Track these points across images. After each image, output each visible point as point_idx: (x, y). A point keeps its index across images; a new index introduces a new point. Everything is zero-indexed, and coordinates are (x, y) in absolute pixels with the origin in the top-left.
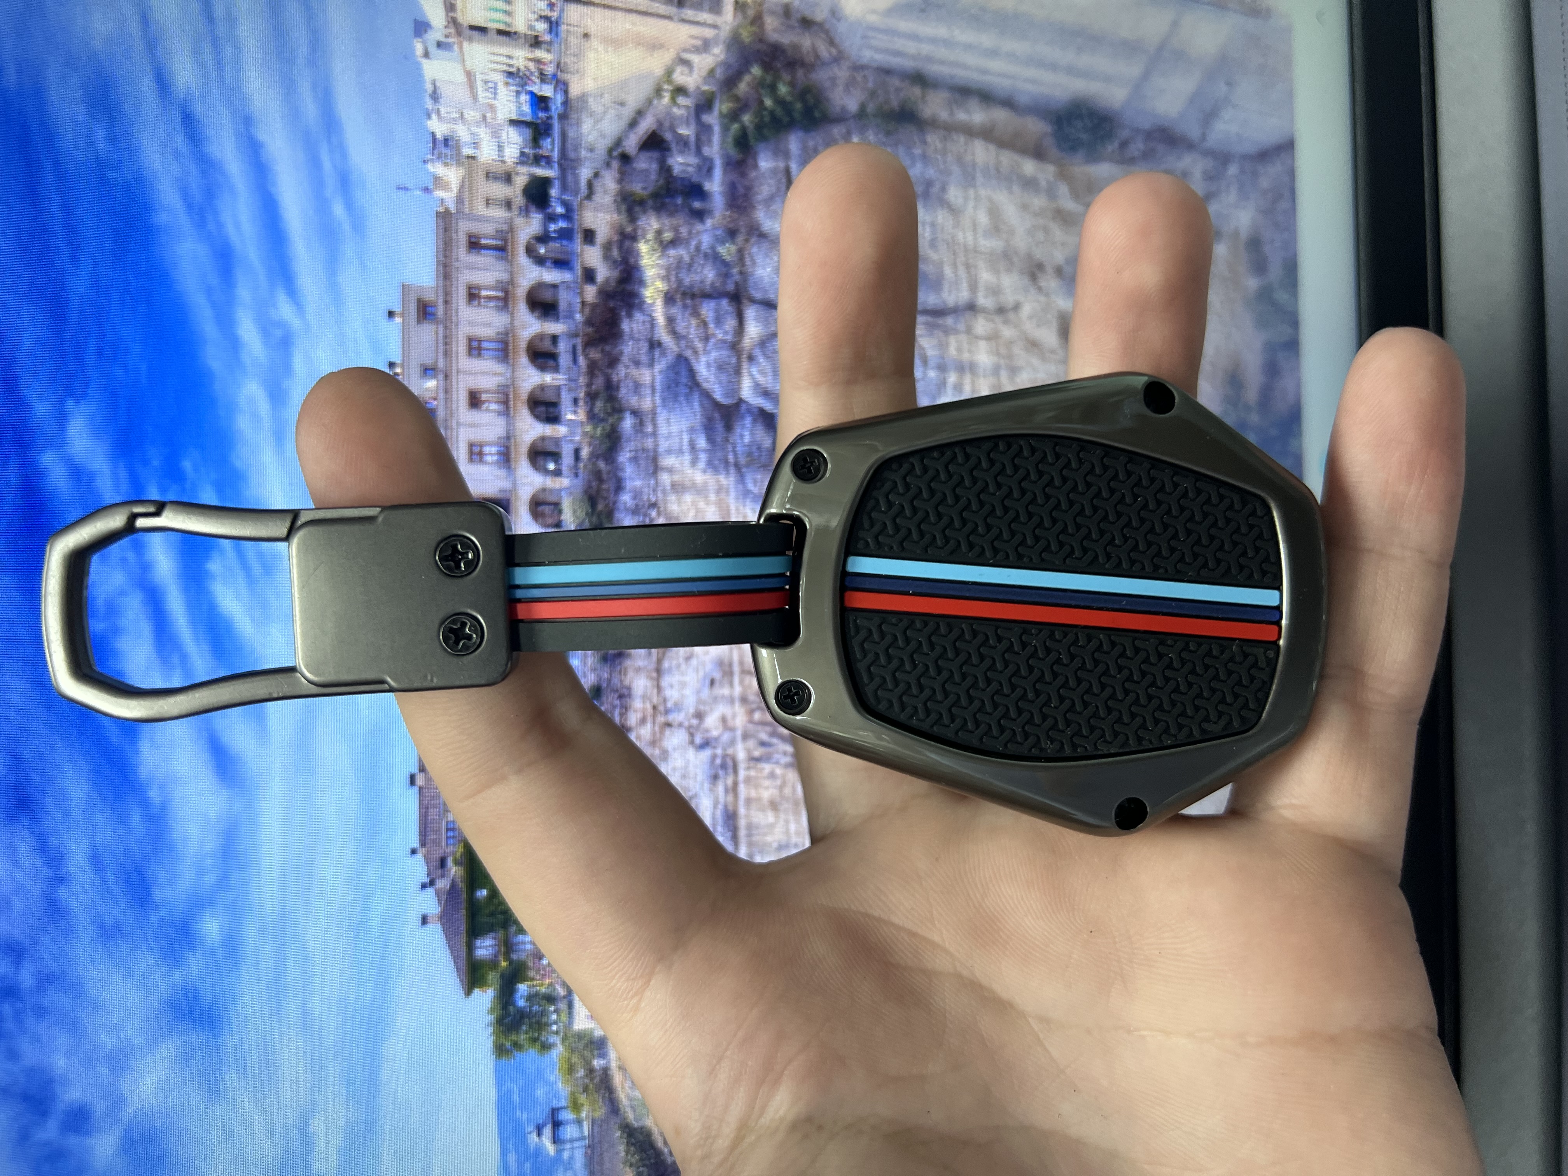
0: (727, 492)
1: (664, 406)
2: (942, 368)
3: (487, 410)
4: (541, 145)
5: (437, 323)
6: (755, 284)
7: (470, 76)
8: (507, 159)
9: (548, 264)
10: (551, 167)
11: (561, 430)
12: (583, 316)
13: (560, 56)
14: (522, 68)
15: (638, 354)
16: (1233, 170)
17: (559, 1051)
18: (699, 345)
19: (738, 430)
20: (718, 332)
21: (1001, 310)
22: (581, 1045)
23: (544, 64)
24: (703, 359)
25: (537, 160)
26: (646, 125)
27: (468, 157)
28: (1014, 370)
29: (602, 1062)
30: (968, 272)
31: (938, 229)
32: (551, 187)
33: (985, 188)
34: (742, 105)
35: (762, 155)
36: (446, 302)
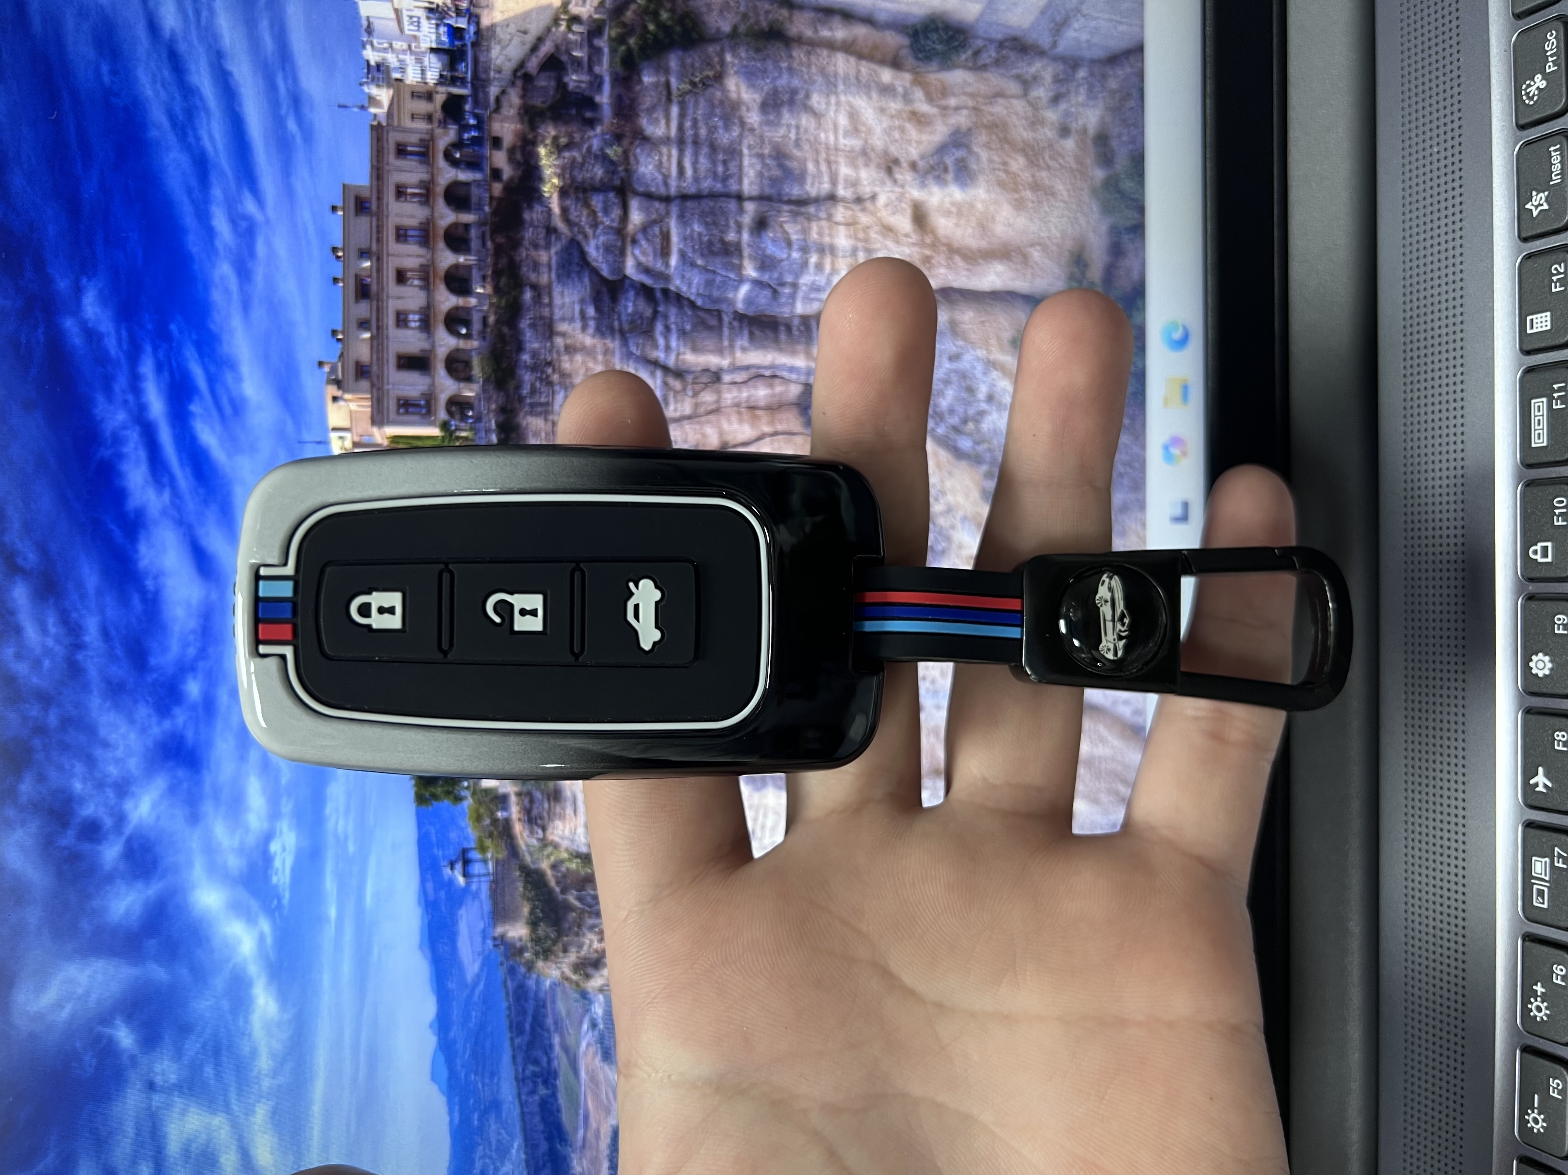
0: (613, 352)
1: (559, 281)
2: (805, 250)
3: (412, 285)
4: (456, 68)
5: (371, 216)
6: (639, 179)
7: (397, 12)
8: (428, 81)
9: (462, 166)
10: (465, 87)
11: (473, 301)
12: (490, 208)
14: (441, 4)
15: (537, 238)
16: (1082, 73)
17: (469, 802)
18: (589, 231)
19: (623, 302)
20: (605, 219)
21: (859, 200)
22: (487, 799)
24: (593, 243)
25: (454, 81)
26: (546, 48)
27: (397, 80)
28: (870, 251)
29: (505, 814)
30: (829, 167)
31: (802, 130)
32: (465, 103)
33: (846, 94)
34: (628, 30)
35: (645, 72)
36: (379, 199)
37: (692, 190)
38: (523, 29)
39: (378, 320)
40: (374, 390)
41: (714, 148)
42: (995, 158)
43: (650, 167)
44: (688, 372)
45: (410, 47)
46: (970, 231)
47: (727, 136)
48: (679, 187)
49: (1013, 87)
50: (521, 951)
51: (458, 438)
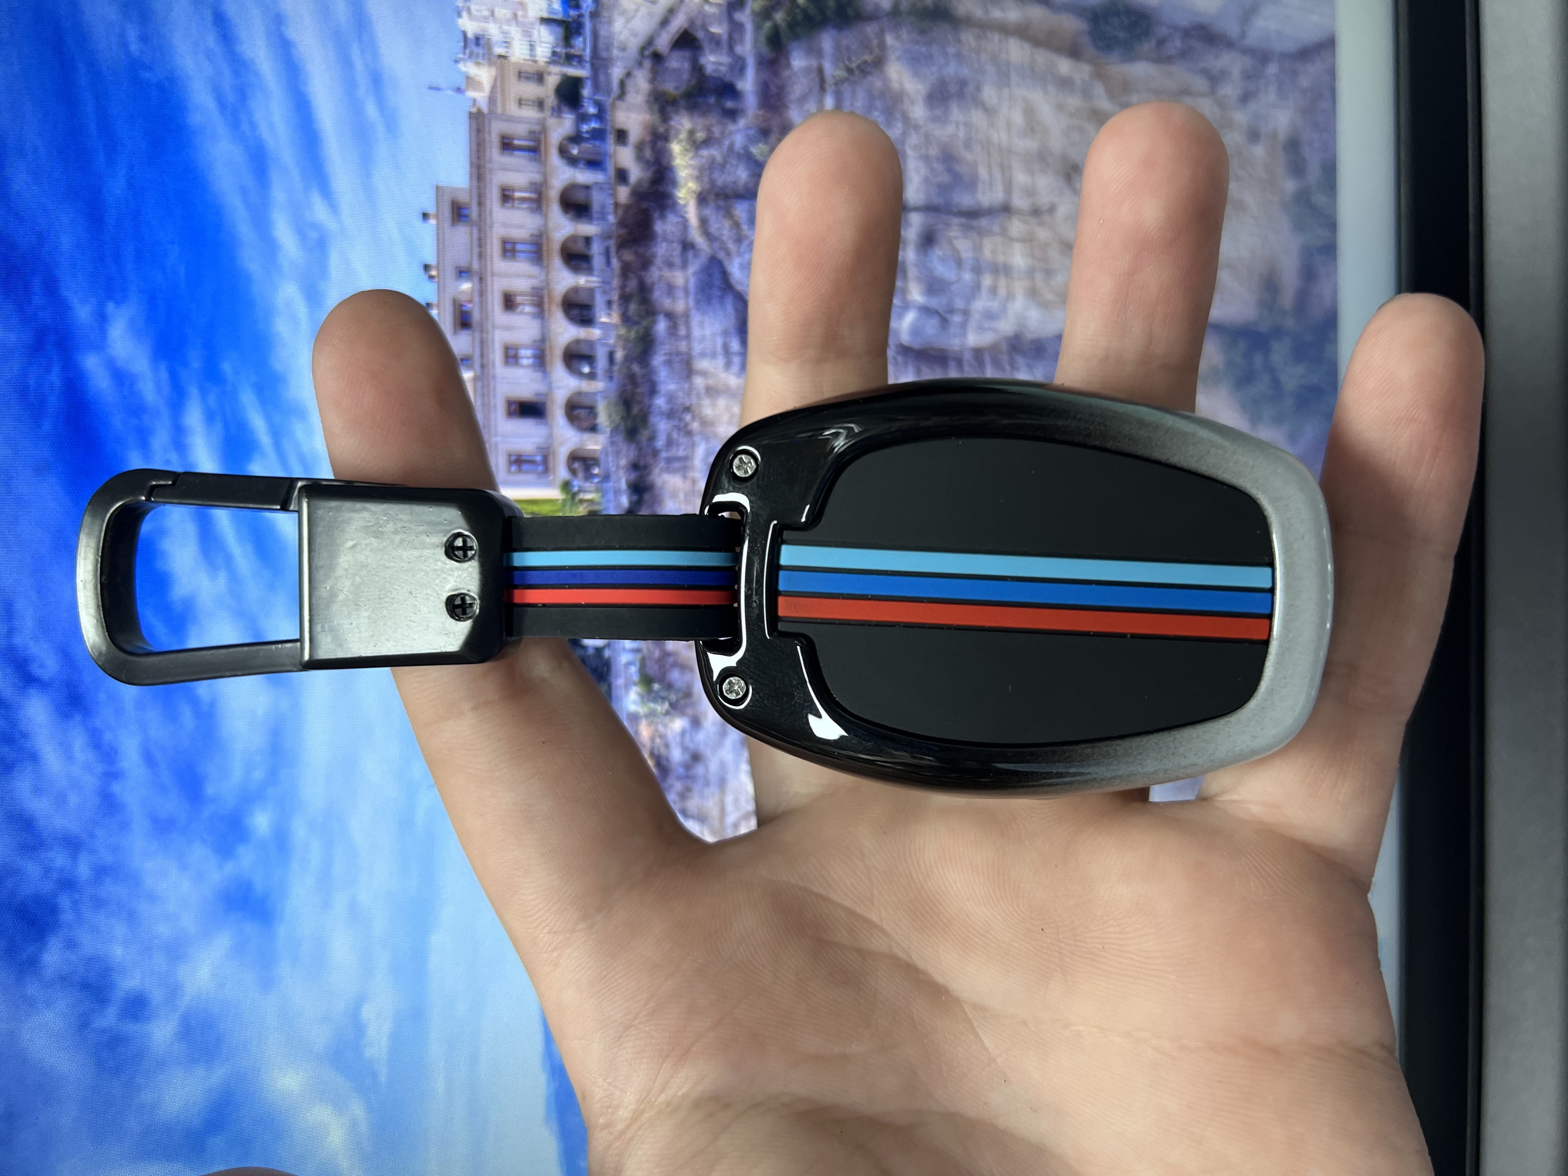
1: (698, 309)
2: (977, 270)
3: (522, 313)
4: (572, 44)
5: (472, 226)
8: (537, 58)
9: (581, 165)
10: (583, 68)
11: (595, 333)
12: (616, 217)
15: (671, 256)
16: (1272, 69)
18: (731, 246)
21: (1036, 212)
24: (737, 261)
25: (569, 59)
26: (678, 23)
27: (500, 56)
28: (1049, 273)
30: (1003, 172)
31: (973, 129)
32: (583, 87)
33: (1020, 88)
34: (774, 3)
35: (794, 54)
36: (480, 204)
39: (482, 356)
45: (515, 16)
49: (1200, 83)
51: (582, 501)
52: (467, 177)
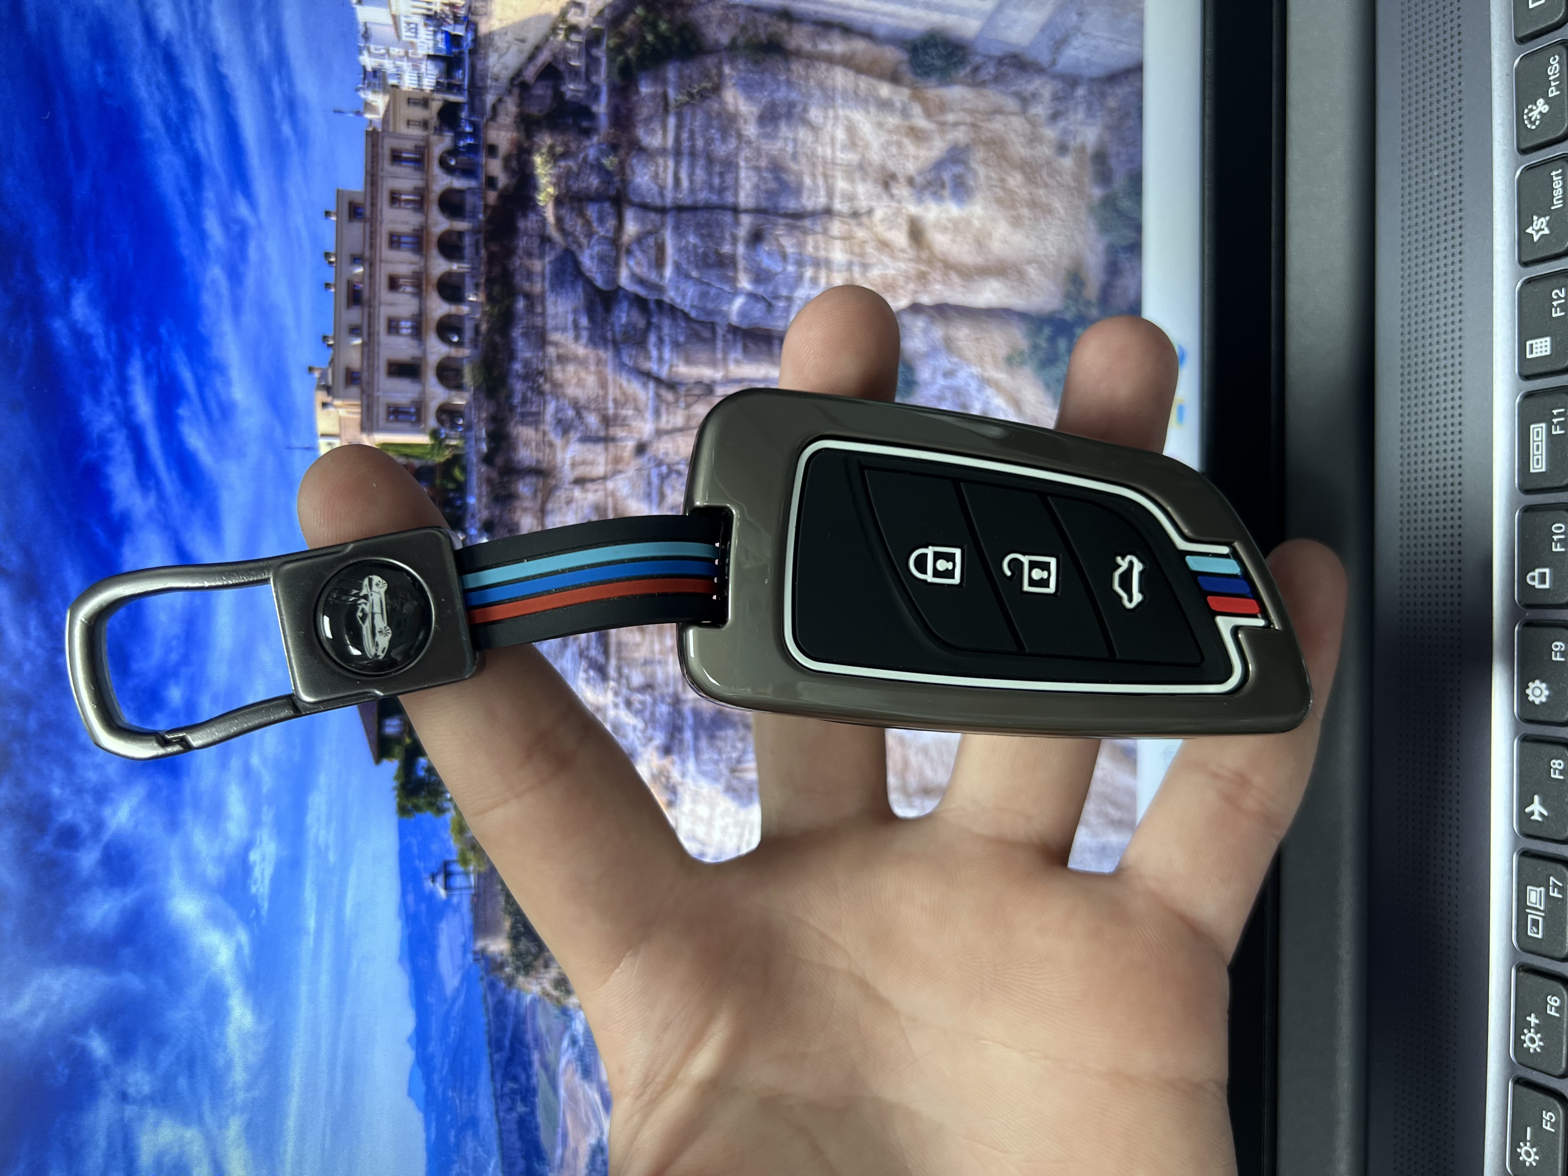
0: (606, 363)
1: (552, 291)
2: (800, 263)
3: (404, 292)
4: (453, 75)
5: (365, 222)
6: (634, 190)
7: (395, 18)
8: (424, 88)
9: (457, 174)
10: (462, 94)
11: (465, 309)
12: (485, 216)
13: (471, 2)
14: (439, 11)
15: (531, 247)
16: (1081, 91)
17: (451, 815)
18: (583, 240)
19: (617, 313)
20: (600, 229)
21: (855, 214)
23: (458, 8)
25: (450, 88)
26: (544, 57)
27: (393, 86)
28: (865, 267)
30: (826, 181)
31: (799, 144)
32: (461, 111)
33: (843, 109)
34: (626, 40)
35: (643, 83)
36: (373, 205)
37: (688, 202)
38: (520, 37)
39: (369, 326)
40: (364, 397)
41: (710, 160)
42: (993, 175)
43: (646, 178)
44: (680, 384)
45: (407, 53)
46: (966, 248)
47: (724, 148)
48: (675, 198)
49: (1011, 104)
50: (502, 966)
51: (448, 446)
52: (363, 181)
